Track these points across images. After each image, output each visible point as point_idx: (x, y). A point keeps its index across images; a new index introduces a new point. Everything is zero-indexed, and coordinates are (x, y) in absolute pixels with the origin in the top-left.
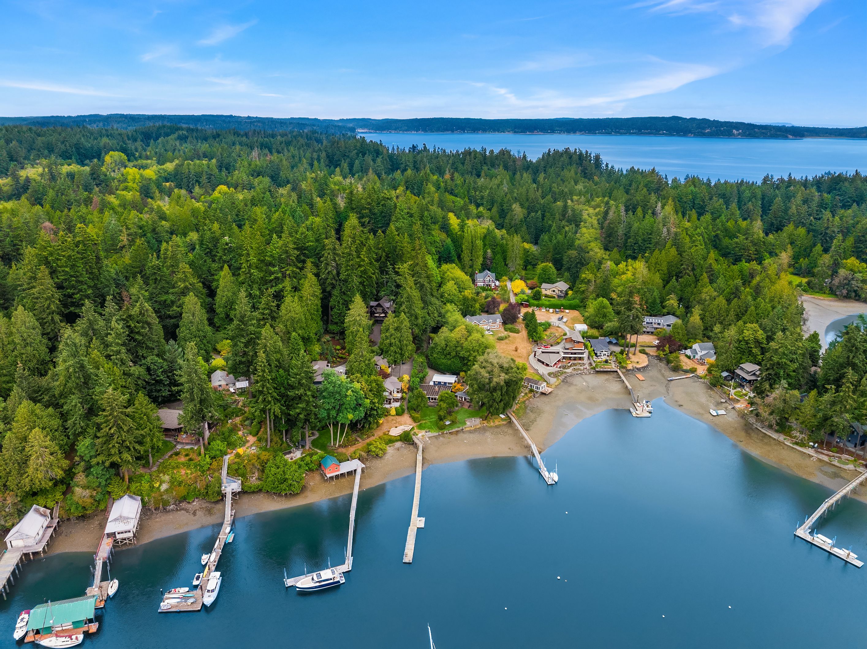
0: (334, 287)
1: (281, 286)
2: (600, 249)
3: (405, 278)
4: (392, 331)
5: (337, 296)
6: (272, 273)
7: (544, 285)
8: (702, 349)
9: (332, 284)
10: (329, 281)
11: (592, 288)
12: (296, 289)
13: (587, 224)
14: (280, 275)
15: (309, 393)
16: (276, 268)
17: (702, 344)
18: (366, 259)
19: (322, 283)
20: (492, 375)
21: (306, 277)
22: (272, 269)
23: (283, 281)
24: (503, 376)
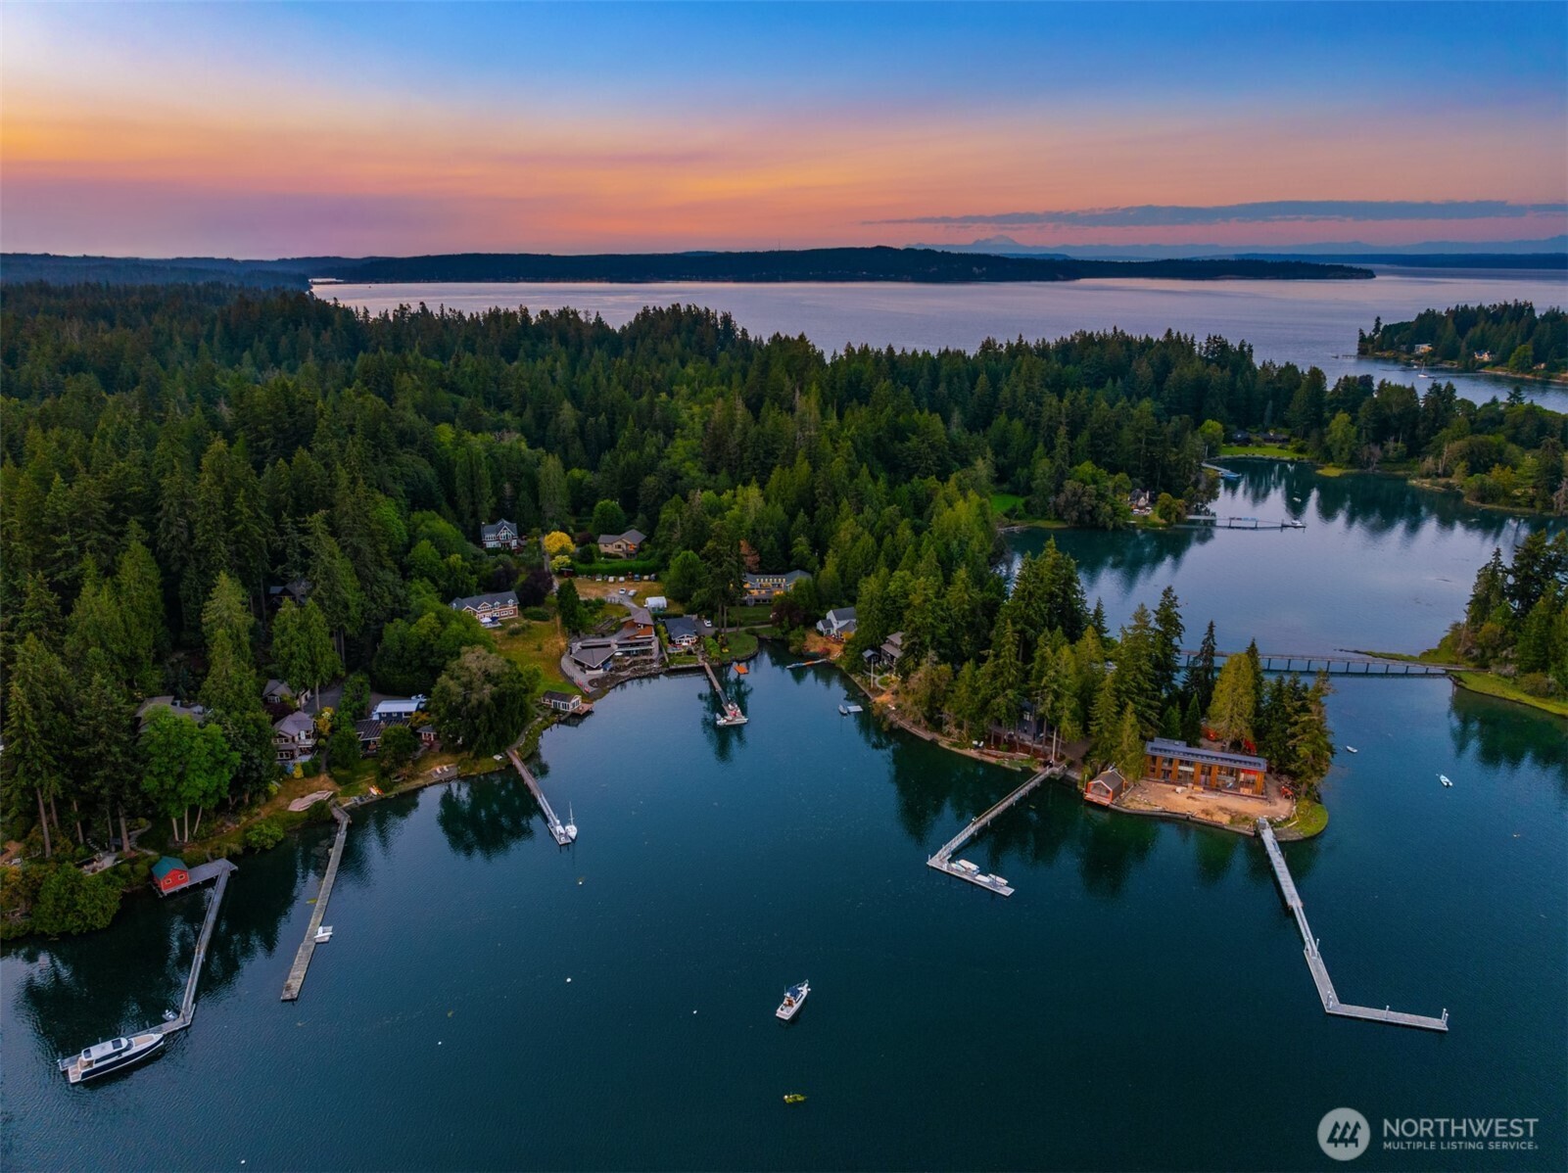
0: (184, 563)
1: (76, 569)
2: (700, 470)
3: (318, 537)
4: (292, 630)
5: (192, 579)
6: (58, 546)
7: (602, 538)
8: (838, 618)
9: (182, 558)
10: (175, 553)
11: (677, 536)
12: (109, 571)
13: (686, 432)
14: (73, 549)
15: (115, 749)
16: (66, 537)
17: (839, 610)
18: (245, 510)
19: (161, 558)
20: (472, 689)
21: (126, 549)
22: (57, 539)
23: (80, 559)
24: (488, 689)
